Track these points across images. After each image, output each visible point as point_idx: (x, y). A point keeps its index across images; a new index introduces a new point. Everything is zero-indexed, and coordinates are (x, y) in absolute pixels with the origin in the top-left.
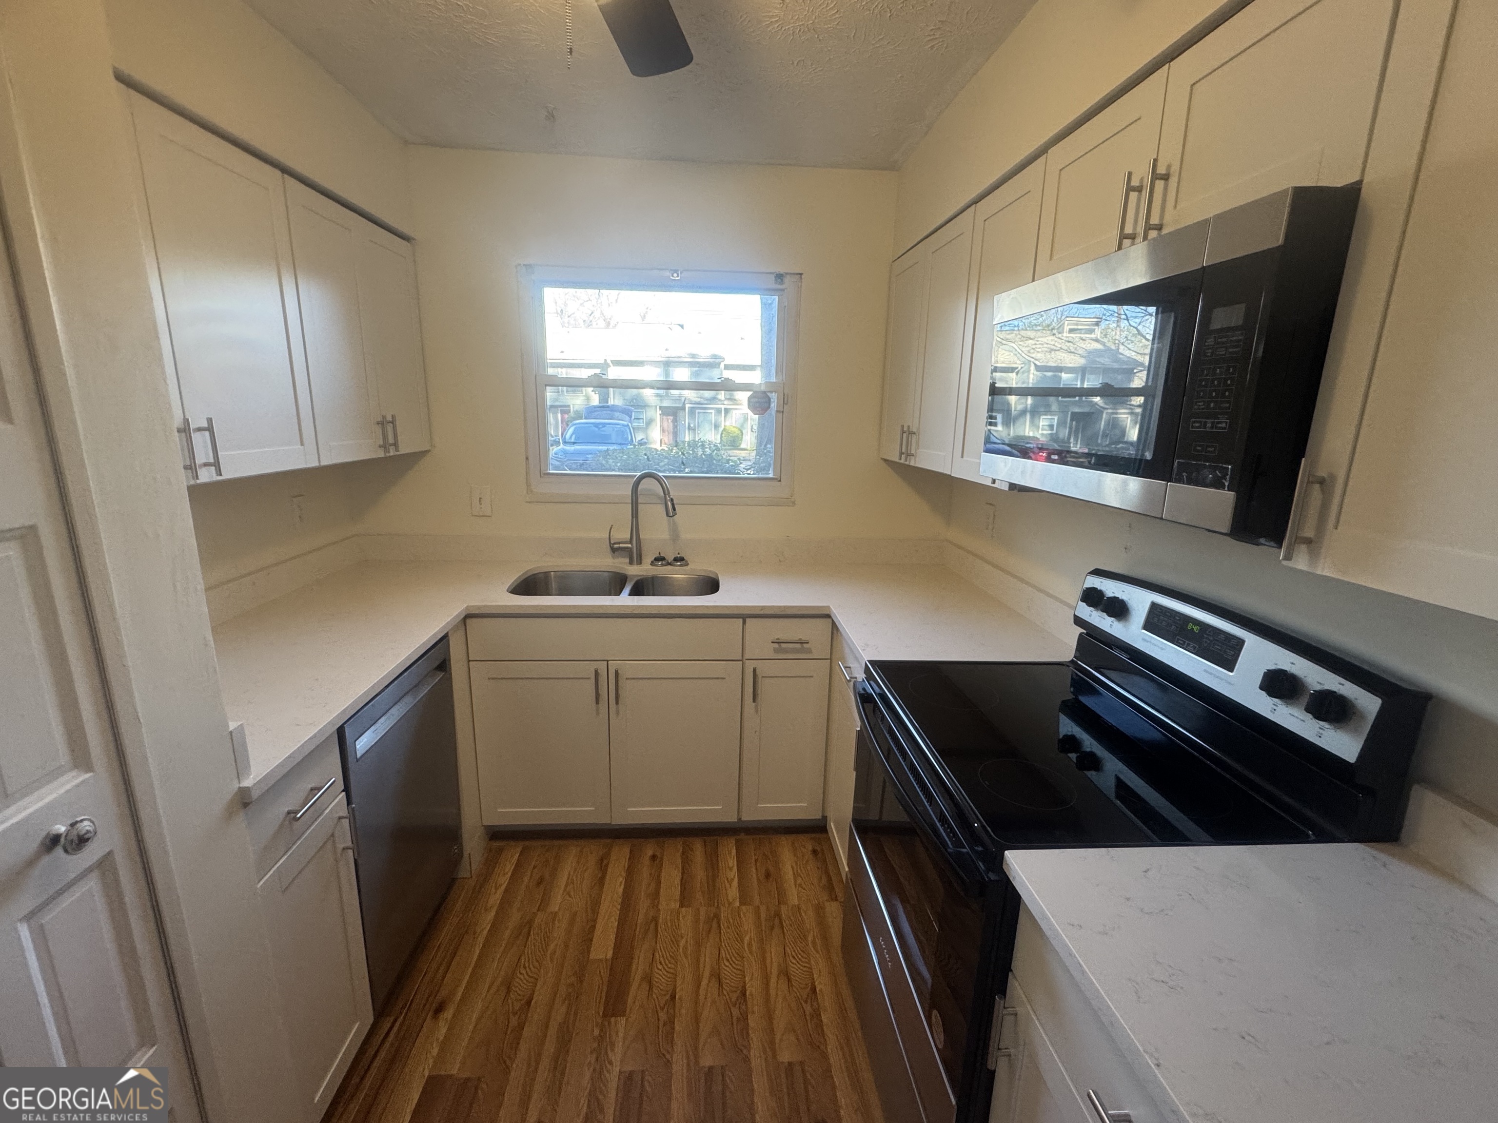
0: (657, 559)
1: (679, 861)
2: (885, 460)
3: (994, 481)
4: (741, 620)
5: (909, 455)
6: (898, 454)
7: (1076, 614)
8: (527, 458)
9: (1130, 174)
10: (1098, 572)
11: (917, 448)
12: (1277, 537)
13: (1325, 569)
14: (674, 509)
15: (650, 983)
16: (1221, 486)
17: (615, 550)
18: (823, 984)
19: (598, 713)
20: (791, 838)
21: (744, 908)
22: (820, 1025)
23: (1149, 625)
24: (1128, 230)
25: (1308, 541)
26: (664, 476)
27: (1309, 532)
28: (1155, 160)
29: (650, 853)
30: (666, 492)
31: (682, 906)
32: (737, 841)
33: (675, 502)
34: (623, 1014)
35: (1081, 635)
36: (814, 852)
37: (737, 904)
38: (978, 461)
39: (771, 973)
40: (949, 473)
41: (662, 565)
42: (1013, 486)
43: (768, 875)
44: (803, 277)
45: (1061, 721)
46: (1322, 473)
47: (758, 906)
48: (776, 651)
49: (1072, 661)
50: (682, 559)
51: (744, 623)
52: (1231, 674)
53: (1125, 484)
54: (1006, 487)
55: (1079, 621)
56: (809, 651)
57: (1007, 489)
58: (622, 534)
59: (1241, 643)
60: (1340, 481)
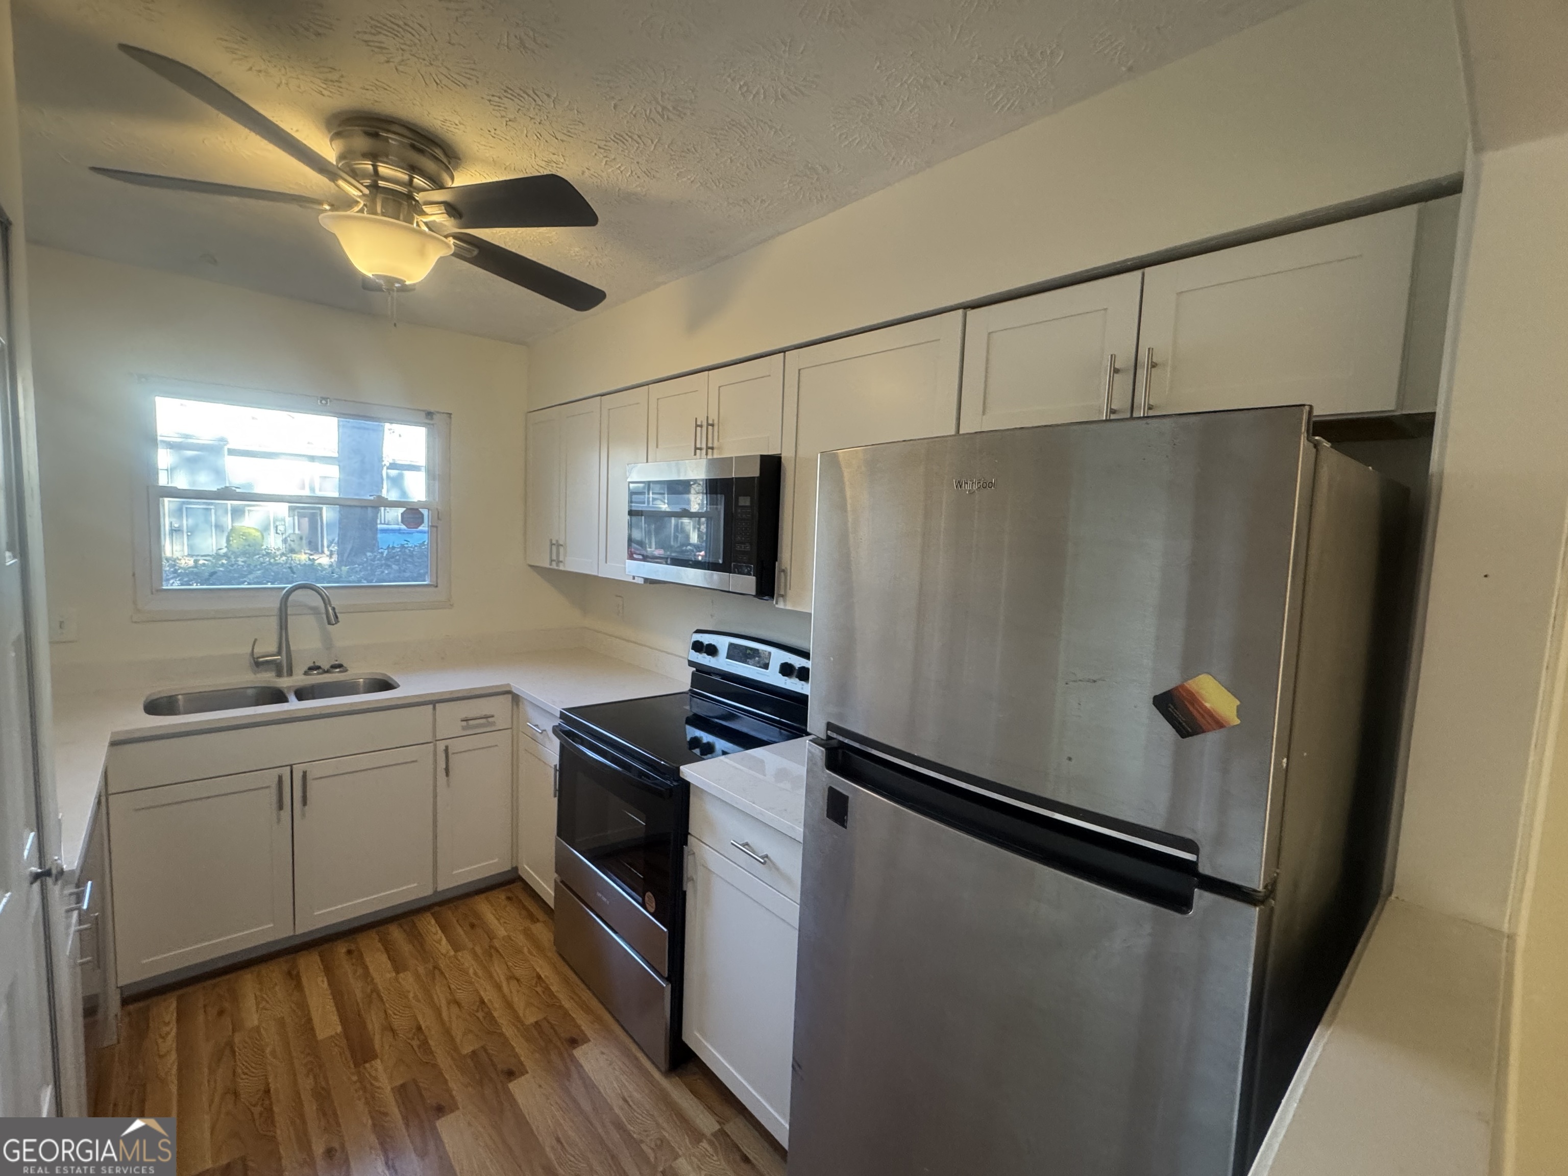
0: (311, 669)
1: (379, 945)
2: (531, 566)
3: (634, 578)
4: (431, 706)
5: (559, 562)
6: (548, 561)
7: (689, 659)
8: (134, 575)
9: (696, 419)
10: (698, 631)
11: (565, 555)
12: (772, 595)
13: (789, 607)
14: (337, 617)
15: (393, 1030)
16: (750, 574)
17: (258, 664)
18: (545, 971)
19: (279, 820)
20: (483, 896)
21: (460, 954)
22: (552, 995)
23: (729, 656)
24: (698, 446)
25: (782, 596)
26: (323, 587)
27: (782, 592)
28: (707, 417)
29: (344, 950)
30: (326, 601)
31: (398, 973)
32: (433, 914)
33: (337, 611)
34: (375, 1057)
35: (693, 674)
36: (509, 898)
37: (452, 953)
38: (623, 566)
39: (501, 981)
40: (595, 573)
41: (318, 674)
42: (646, 580)
43: (473, 926)
44: (452, 416)
45: (687, 731)
46: (783, 568)
47: (473, 948)
48: (464, 728)
49: (690, 690)
50: (340, 666)
51: (434, 708)
52: (768, 671)
53: (712, 575)
54: (641, 581)
55: (691, 663)
56: (493, 724)
57: (642, 582)
58: (268, 646)
59: (770, 653)
60: (789, 571)
